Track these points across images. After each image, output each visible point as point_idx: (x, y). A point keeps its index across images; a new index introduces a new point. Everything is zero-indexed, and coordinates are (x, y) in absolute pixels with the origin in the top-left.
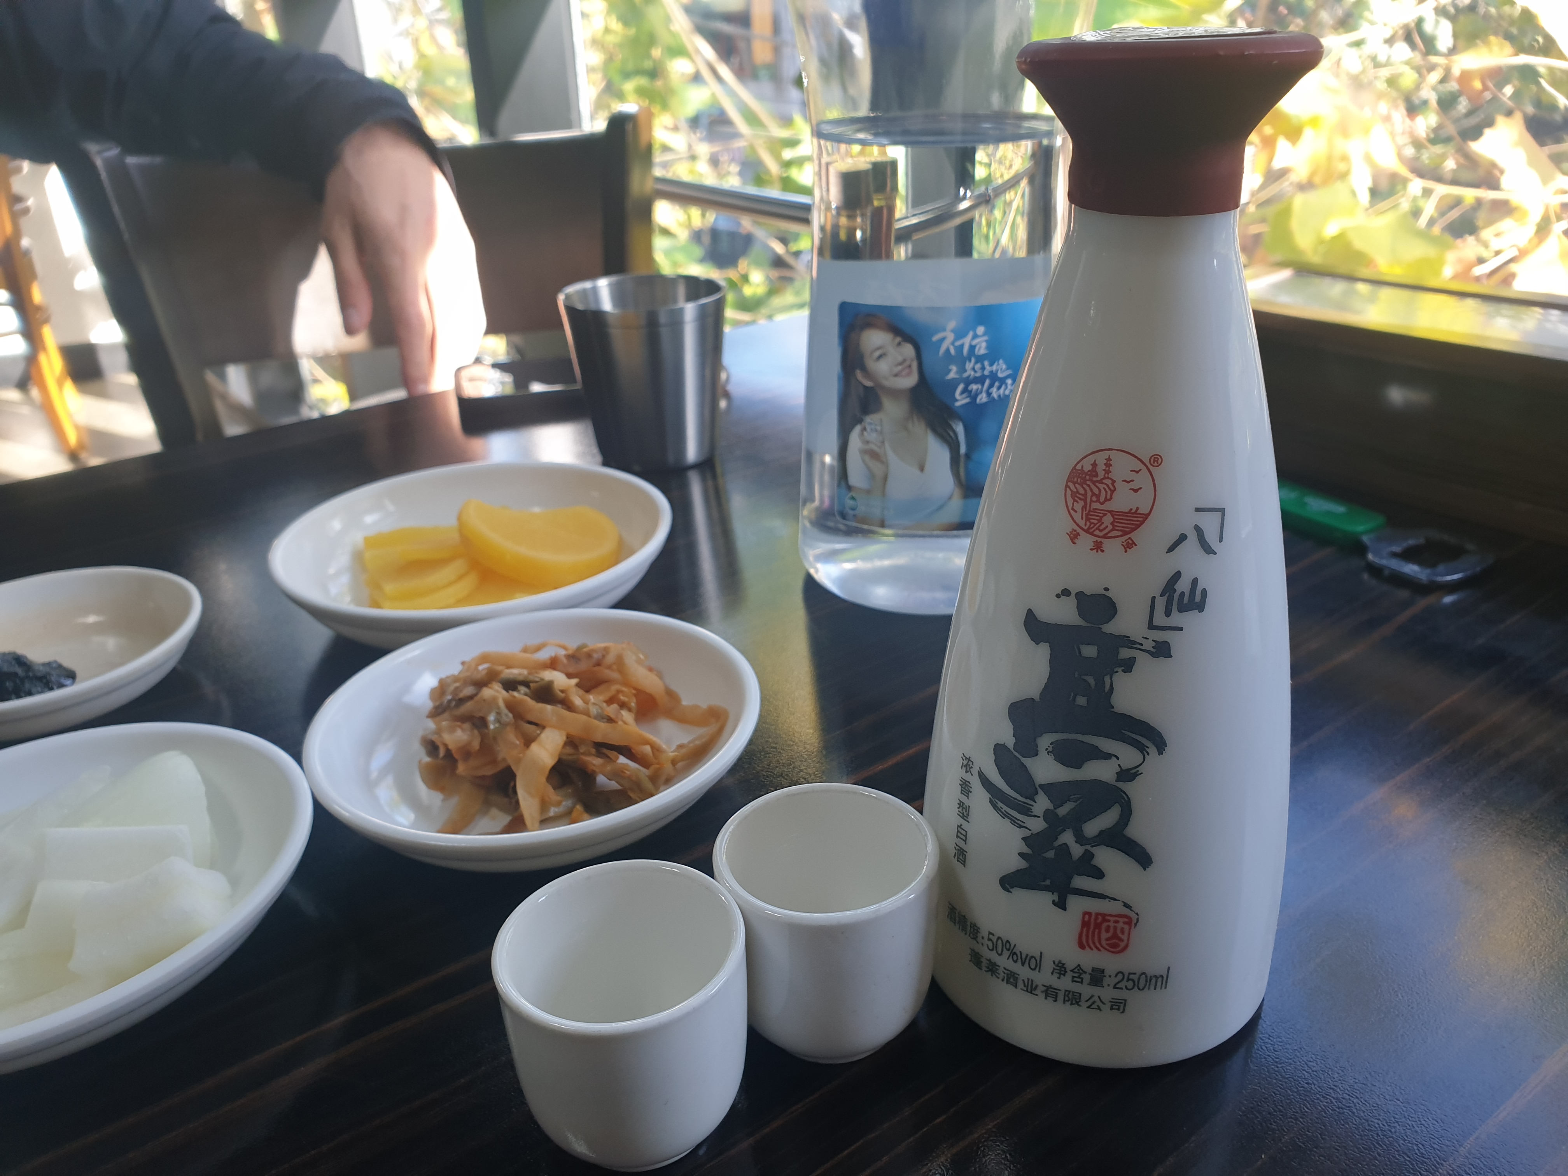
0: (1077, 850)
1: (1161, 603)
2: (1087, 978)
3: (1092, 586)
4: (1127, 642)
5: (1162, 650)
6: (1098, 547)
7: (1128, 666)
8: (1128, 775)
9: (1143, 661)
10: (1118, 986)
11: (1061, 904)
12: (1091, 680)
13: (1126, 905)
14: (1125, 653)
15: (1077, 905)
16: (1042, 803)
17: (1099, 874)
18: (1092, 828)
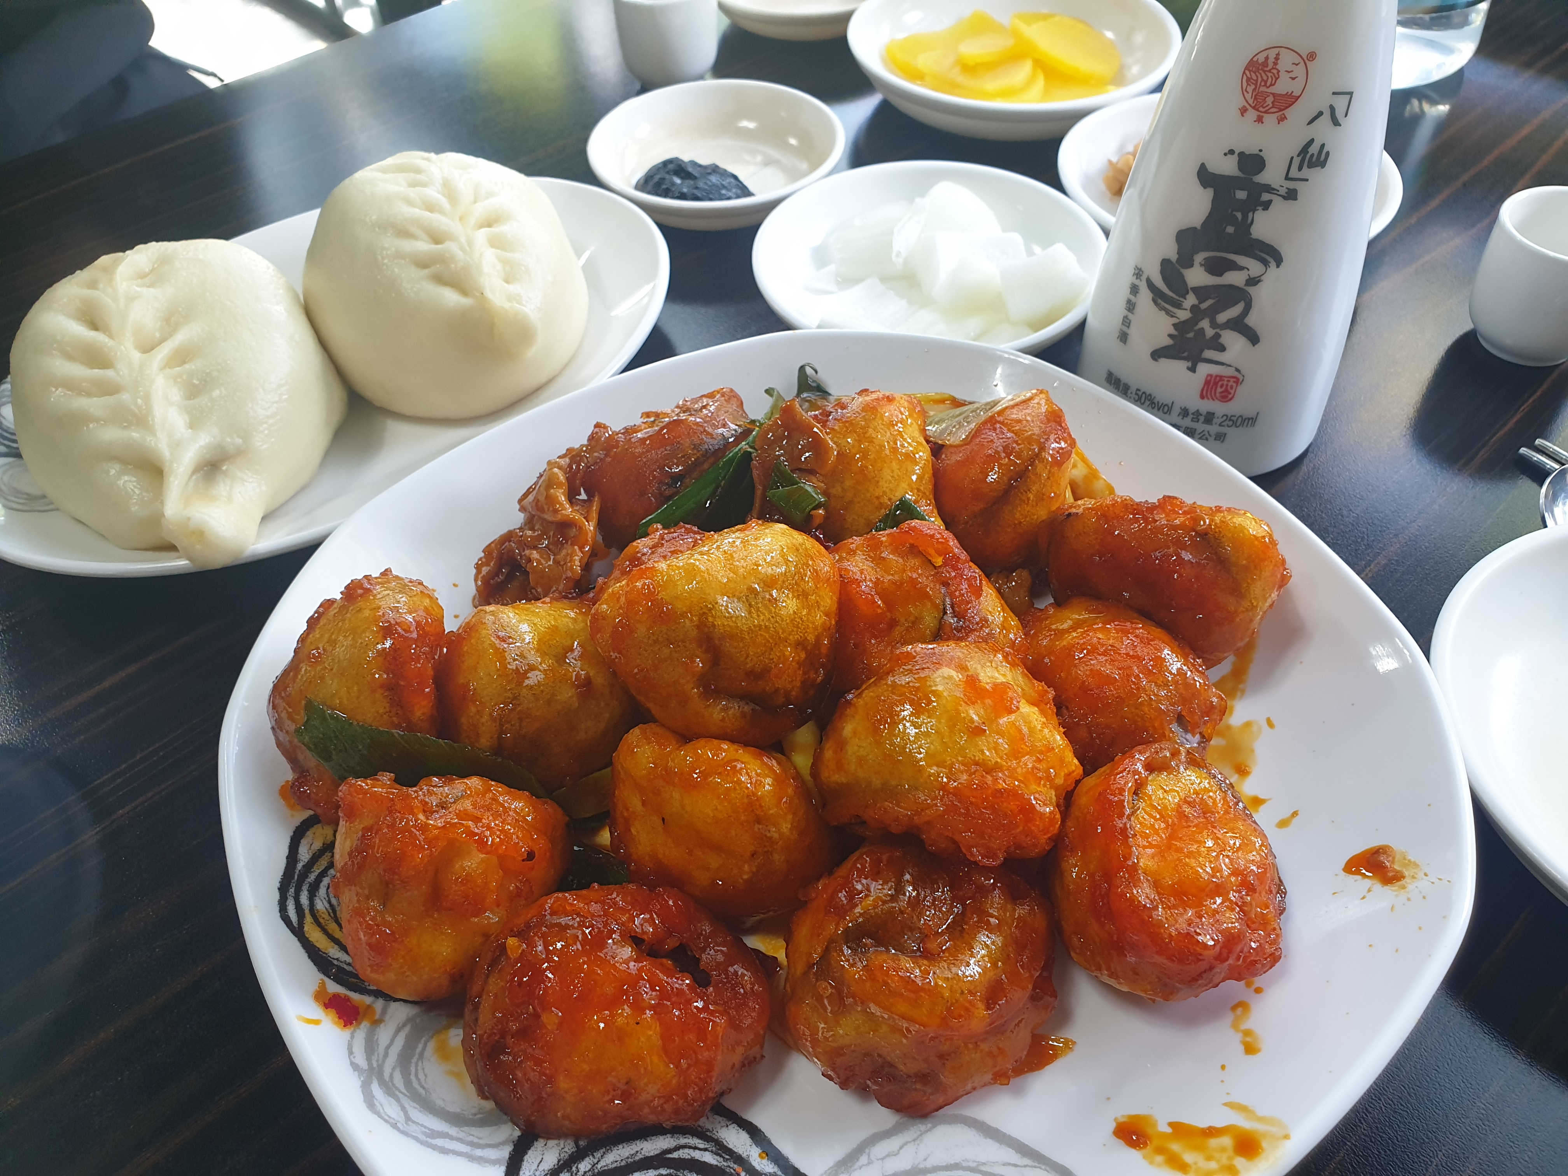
0: (1210, 332)
1: (1296, 162)
2: (1202, 419)
3: (1251, 149)
4: (1269, 189)
5: (1291, 195)
6: (1260, 120)
7: (1267, 205)
8: (1254, 281)
9: (1277, 202)
10: (1223, 424)
11: (1193, 369)
12: (1239, 215)
13: (1238, 370)
14: (1266, 197)
15: (1204, 370)
16: (1191, 300)
17: (1222, 349)
18: (1222, 318)
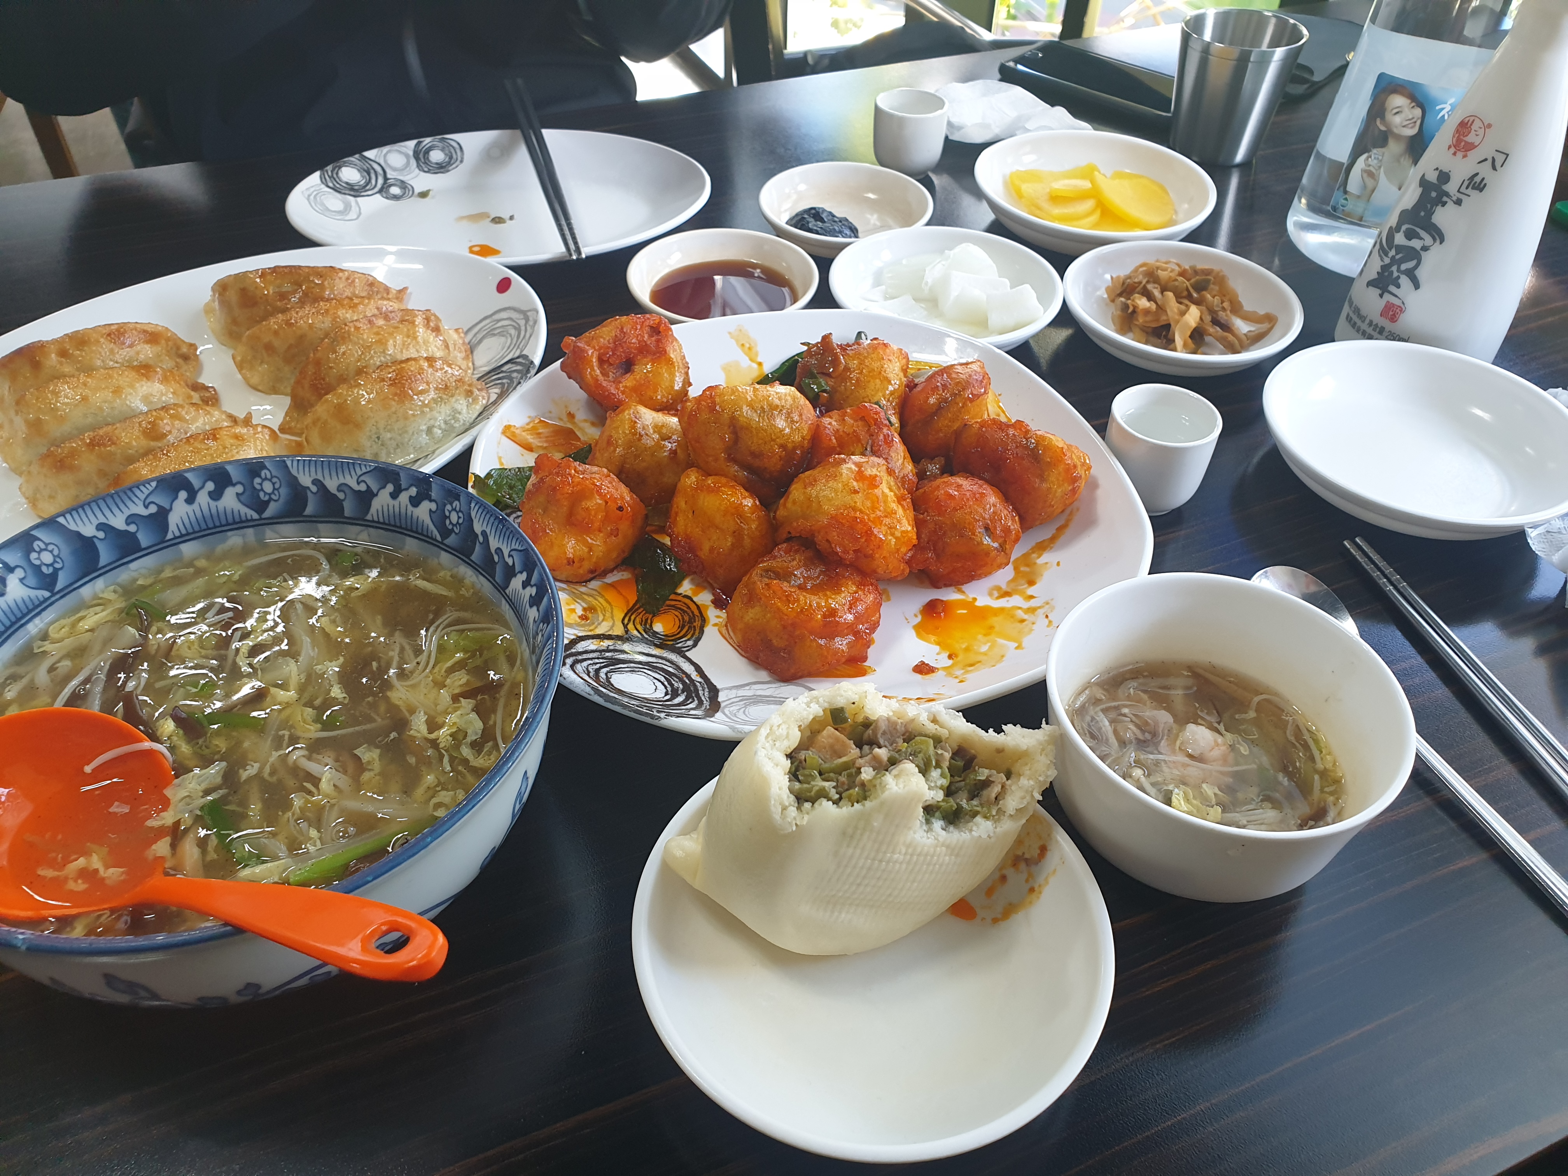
0: (1395, 274)
1: (1466, 183)
2: (1378, 330)
3: (1445, 170)
4: (1447, 194)
5: (1459, 202)
6: (1455, 154)
7: (1444, 204)
8: (1425, 249)
9: (1450, 205)
10: (1387, 336)
11: (1381, 296)
12: (1429, 206)
13: (1403, 303)
14: (1445, 199)
15: (1387, 297)
16: (1392, 253)
17: (1398, 286)
18: (1404, 267)
